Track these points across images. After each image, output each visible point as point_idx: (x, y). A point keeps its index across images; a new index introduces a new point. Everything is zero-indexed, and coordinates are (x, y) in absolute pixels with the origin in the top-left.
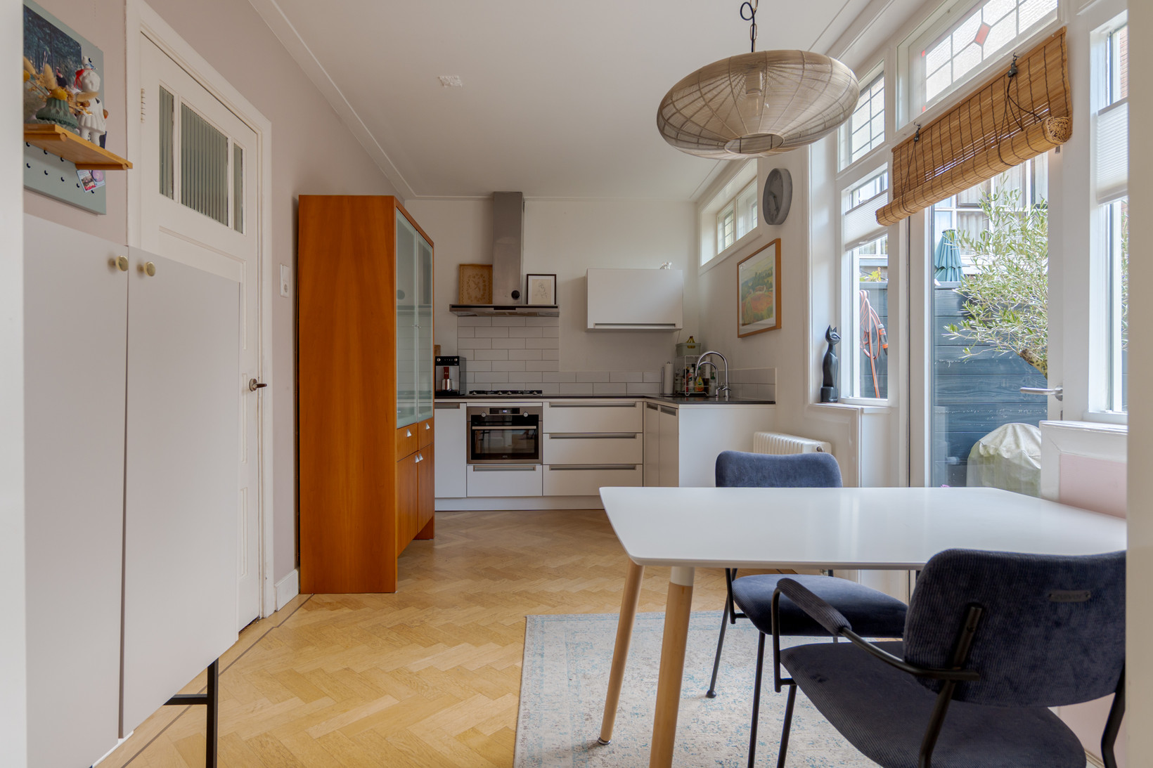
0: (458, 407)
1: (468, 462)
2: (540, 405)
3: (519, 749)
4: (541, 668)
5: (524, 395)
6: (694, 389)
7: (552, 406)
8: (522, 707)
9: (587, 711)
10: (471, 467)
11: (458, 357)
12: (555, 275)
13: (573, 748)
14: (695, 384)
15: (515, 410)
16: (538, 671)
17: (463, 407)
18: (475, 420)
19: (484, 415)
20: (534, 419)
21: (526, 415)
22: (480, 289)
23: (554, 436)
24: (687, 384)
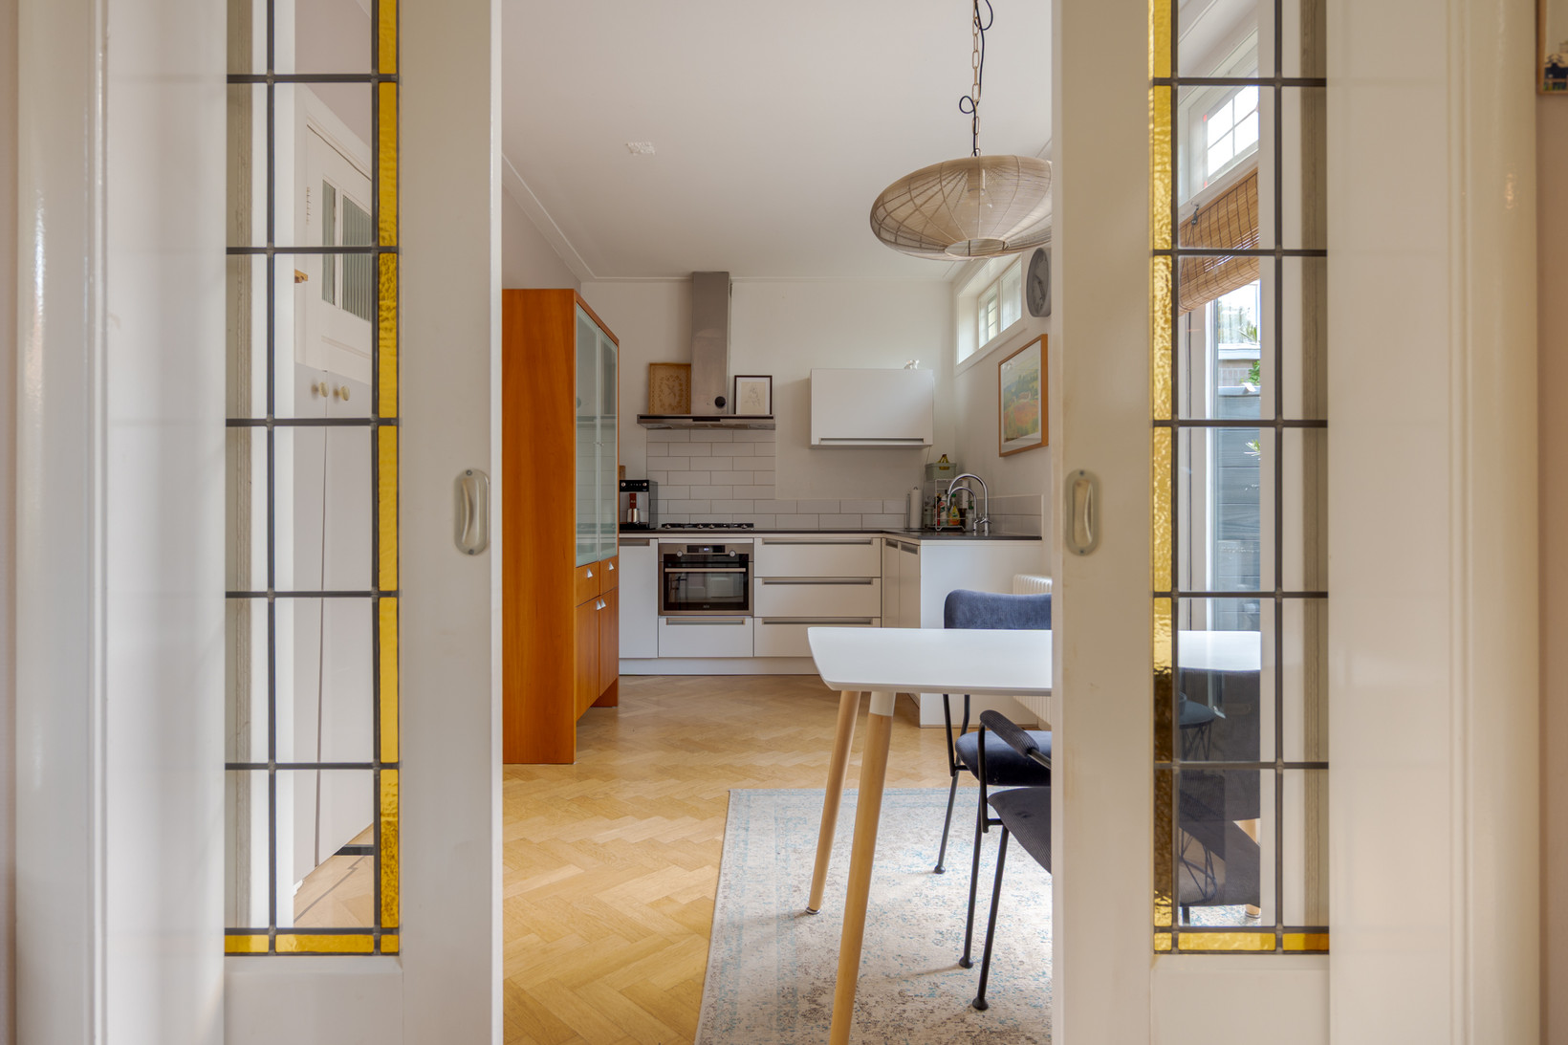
0: (648, 544)
1: (660, 613)
2: (751, 541)
3: (718, 916)
4: (746, 843)
5: (731, 529)
6: (947, 522)
7: (766, 543)
8: (722, 878)
9: (796, 883)
10: (663, 620)
11: (647, 481)
12: (771, 377)
13: (778, 916)
14: (948, 515)
15: (719, 548)
16: (741, 844)
17: (654, 544)
18: (669, 560)
19: (680, 554)
20: (744, 560)
21: (733, 554)
22: (675, 395)
23: (768, 581)
24: (939, 515)
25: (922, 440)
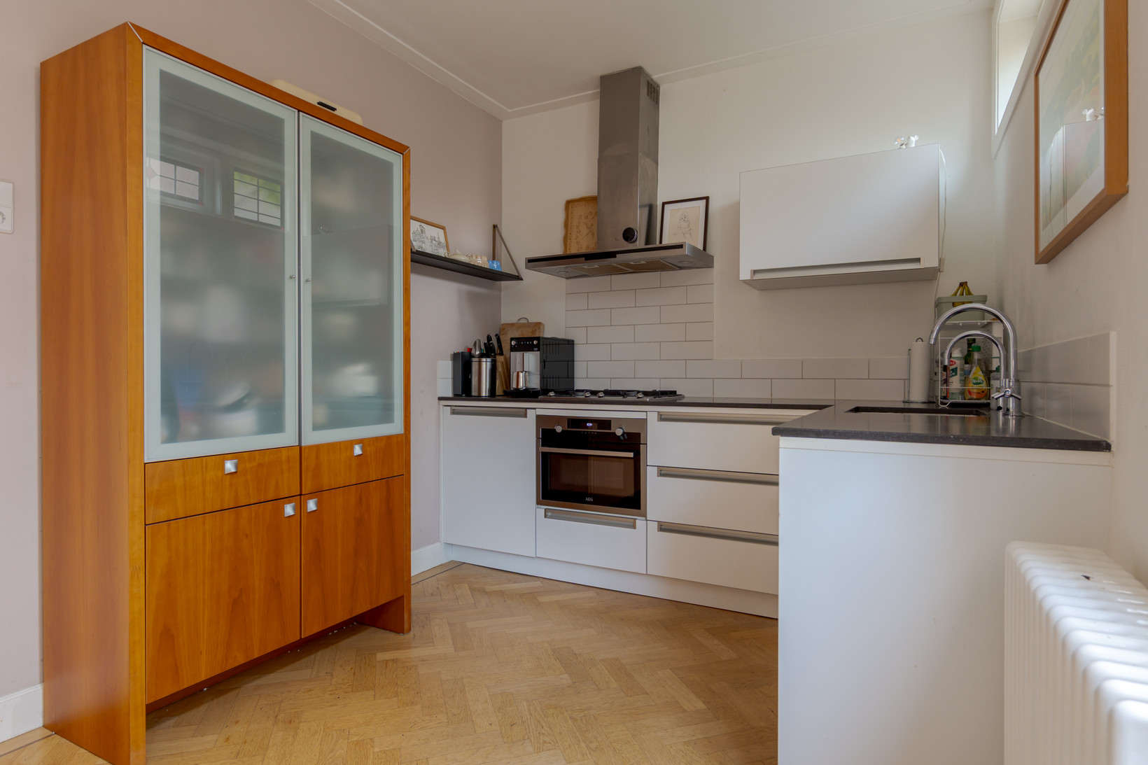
0: (525, 416)
1: (538, 503)
2: (642, 416)
5: (629, 399)
6: (962, 393)
7: (662, 418)
10: (541, 510)
11: (538, 339)
12: (707, 199)
14: (964, 381)
15: (605, 423)
17: (532, 415)
18: (547, 435)
19: (559, 429)
20: (633, 442)
21: (619, 432)
22: (593, 234)
23: (664, 472)
24: (946, 382)
25: (918, 260)
